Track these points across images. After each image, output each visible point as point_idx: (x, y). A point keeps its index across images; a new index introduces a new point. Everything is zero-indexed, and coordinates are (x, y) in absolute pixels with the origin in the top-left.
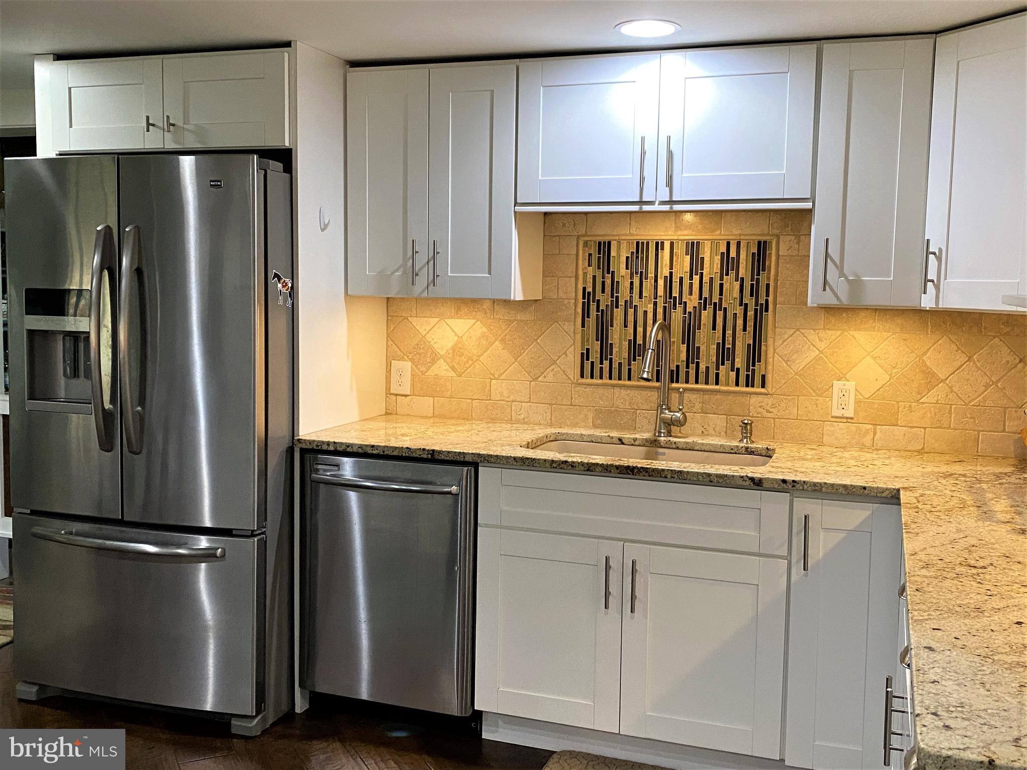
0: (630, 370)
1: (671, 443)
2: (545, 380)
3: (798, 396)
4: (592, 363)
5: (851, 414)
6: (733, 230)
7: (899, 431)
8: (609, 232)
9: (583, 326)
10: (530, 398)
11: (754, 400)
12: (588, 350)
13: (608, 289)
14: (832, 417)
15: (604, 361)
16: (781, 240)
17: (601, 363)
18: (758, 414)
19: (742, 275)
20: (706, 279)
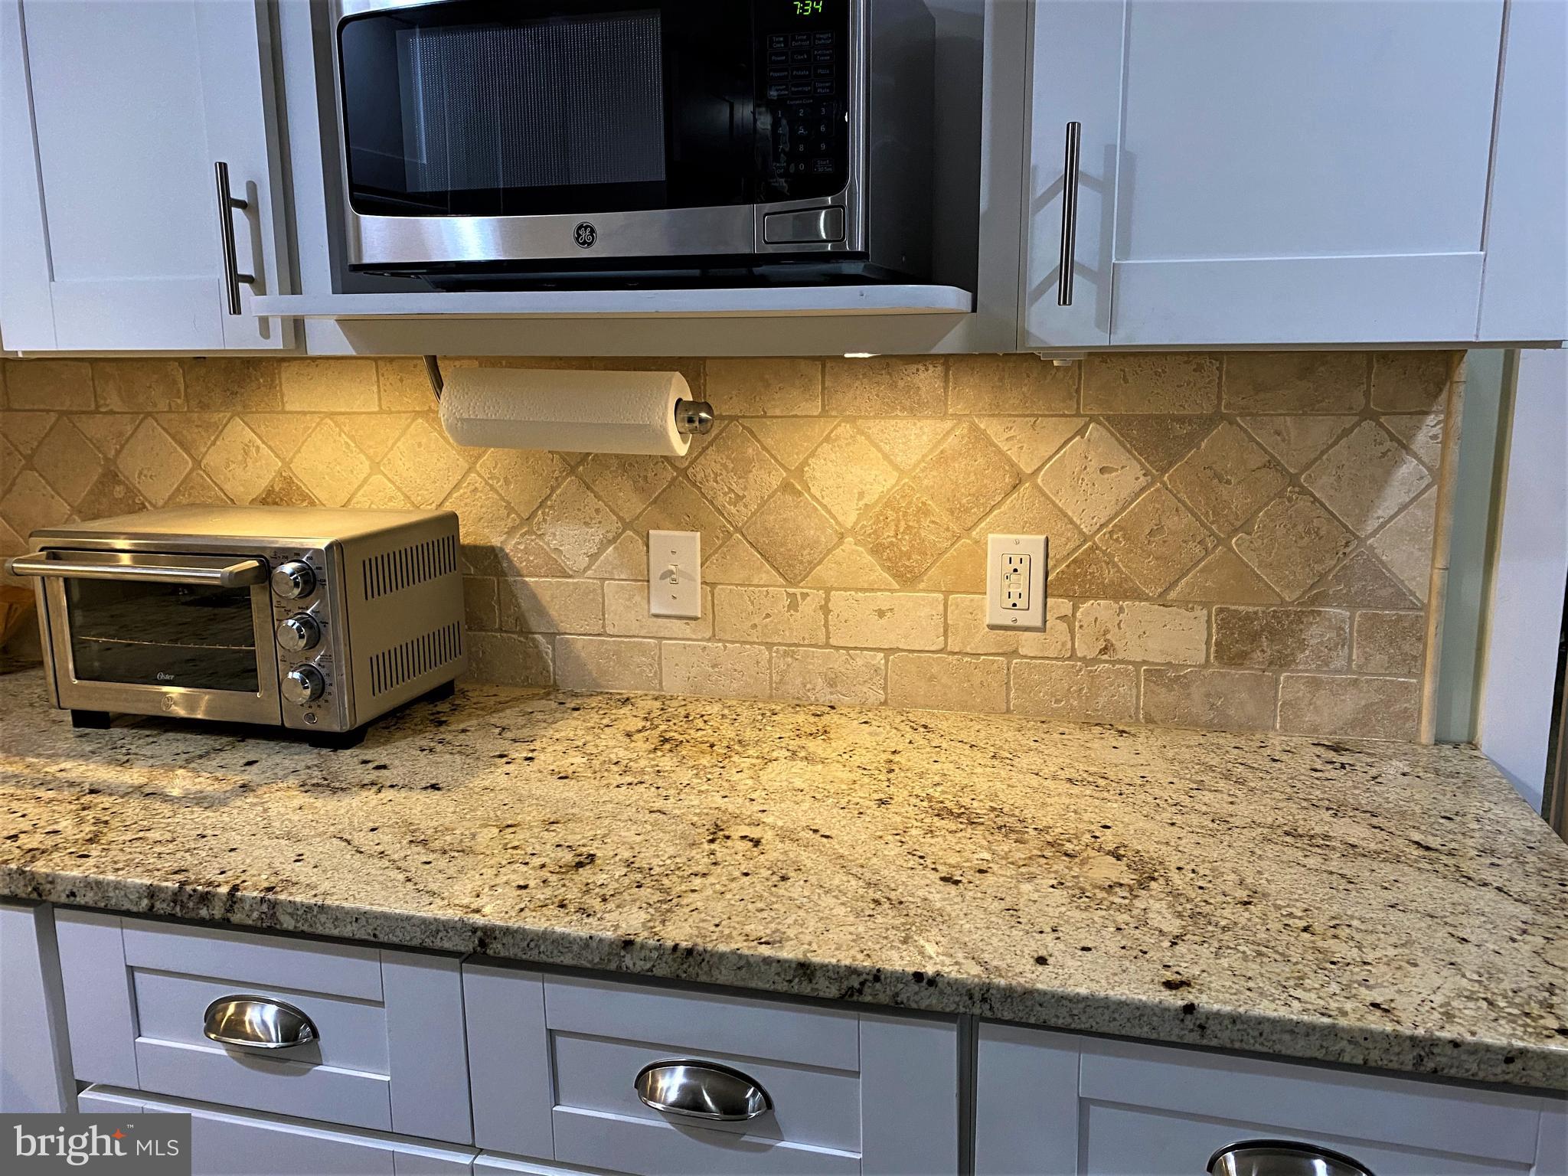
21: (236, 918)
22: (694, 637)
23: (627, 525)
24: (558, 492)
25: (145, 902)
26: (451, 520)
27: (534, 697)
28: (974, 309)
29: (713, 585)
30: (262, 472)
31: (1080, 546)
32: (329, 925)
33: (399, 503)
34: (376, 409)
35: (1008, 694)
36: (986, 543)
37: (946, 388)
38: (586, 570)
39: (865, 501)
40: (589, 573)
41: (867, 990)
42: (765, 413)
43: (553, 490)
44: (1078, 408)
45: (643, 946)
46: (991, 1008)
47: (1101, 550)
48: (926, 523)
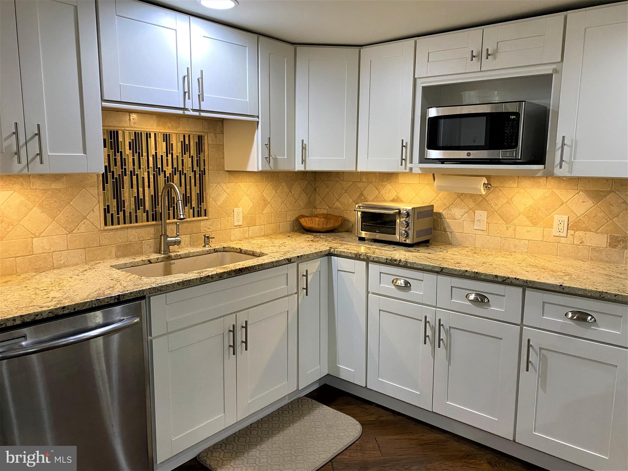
0: (136, 216)
1: (178, 256)
2: (78, 232)
3: (220, 218)
4: (112, 214)
5: (240, 223)
6: (186, 128)
7: (256, 228)
8: (117, 125)
9: (104, 189)
10: (68, 247)
11: (202, 223)
12: (108, 206)
13: (119, 163)
14: (234, 226)
15: (120, 212)
16: (209, 135)
17: (118, 214)
18: (204, 230)
19: (192, 154)
20: (175, 157)
21: (400, 264)
22: (483, 234)
23: (470, 209)
24: (456, 201)
25: (385, 261)
26: (432, 206)
27: (447, 245)
28: (545, 168)
29: (489, 223)
30: (393, 195)
31: (576, 219)
32: (416, 266)
33: (421, 202)
34: (418, 183)
35: (557, 251)
36: (554, 217)
37: (546, 183)
38: (460, 218)
39: (526, 206)
40: (461, 219)
41: (507, 280)
42: (504, 186)
43: (455, 201)
44: (578, 188)
45: (469, 271)
46: (528, 284)
47: (582, 220)
48: (540, 212)
